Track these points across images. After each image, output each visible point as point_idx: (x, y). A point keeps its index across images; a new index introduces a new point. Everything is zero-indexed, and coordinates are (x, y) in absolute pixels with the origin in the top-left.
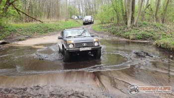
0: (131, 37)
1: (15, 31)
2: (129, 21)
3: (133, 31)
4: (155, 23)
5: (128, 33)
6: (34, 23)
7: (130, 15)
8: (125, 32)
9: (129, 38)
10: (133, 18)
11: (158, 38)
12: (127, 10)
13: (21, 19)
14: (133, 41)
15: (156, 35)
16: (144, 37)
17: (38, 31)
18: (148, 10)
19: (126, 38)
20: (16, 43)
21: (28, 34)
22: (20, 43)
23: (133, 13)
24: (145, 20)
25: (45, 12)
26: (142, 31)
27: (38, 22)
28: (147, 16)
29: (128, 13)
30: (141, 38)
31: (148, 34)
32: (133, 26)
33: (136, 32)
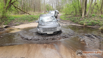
0: (85, 24)
1: (13, 20)
2: (83, 14)
3: (85, 20)
5: (82, 21)
6: (25, 15)
7: (84, 10)
8: (80, 21)
9: (83, 25)
10: (85, 12)
12: (82, 7)
15: (101, 23)
16: (93, 24)
17: (27, 20)
18: (95, 7)
19: (81, 25)
20: (14, 27)
21: (21, 22)
22: (16, 27)
23: (86, 9)
24: (94, 13)
26: (92, 20)
27: (28, 14)
29: (82, 9)
30: (91, 25)
31: (96, 22)
32: (86, 17)
33: (88, 21)
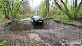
0: (48, 18)
1: (19, 17)
2: (47, 15)
4: (53, 15)
6: (24, 15)
8: (46, 17)
10: (48, 14)
11: (54, 19)
12: (47, 12)
13: (21, 14)
16: (51, 18)
17: (25, 17)
18: (52, 12)
21: (23, 18)
22: (21, 20)
26: (50, 17)
28: (51, 13)
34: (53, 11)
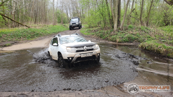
0: (118, 40)
2: (115, 25)
3: (119, 34)
4: (140, 26)
5: (114, 36)
6: (20, 28)
7: (116, 19)
8: (111, 36)
9: (115, 41)
10: (119, 22)
11: (143, 41)
12: (113, 14)
13: (7, 24)
14: (120, 44)
15: (142, 37)
16: (130, 40)
17: (25, 37)
18: (133, 14)
19: (113, 41)
20: (1, 49)
21: (14, 39)
22: (5, 49)
23: (119, 17)
24: (131, 23)
25: (32, 17)
26: (128, 34)
27: (25, 28)
28: (132, 20)
29: (114, 17)
30: (127, 41)
31: (134, 37)
32: (120, 29)
33: (122, 35)
34: (138, 10)
